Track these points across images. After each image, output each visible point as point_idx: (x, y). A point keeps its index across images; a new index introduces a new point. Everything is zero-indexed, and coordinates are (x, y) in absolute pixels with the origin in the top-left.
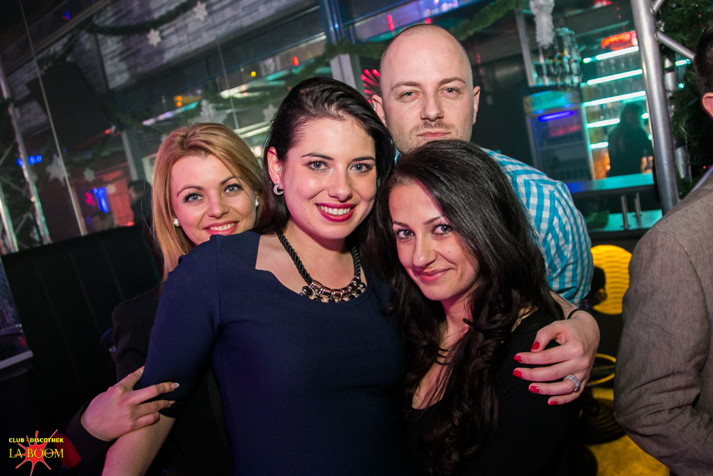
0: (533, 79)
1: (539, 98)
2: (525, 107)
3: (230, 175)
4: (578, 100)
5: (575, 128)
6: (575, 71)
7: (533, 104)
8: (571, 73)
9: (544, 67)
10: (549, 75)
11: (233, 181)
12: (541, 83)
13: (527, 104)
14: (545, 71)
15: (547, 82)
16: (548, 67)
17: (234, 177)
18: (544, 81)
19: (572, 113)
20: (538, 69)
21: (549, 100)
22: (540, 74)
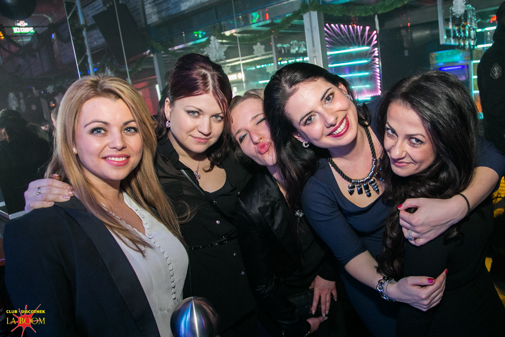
0: (443, 39)
1: (441, 54)
2: (431, 59)
3: (132, 118)
4: (469, 58)
5: (463, 78)
6: (473, 37)
7: (437, 58)
8: (470, 37)
9: (452, 31)
10: (455, 37)
11: (133, 124)
12: (448, 43)
13: (432, 58)
14: (452, 34)
15: (453, 42)
16: (454, 31)
17: (134, 121)
18: (451, 41)
19: (463, 67)
20: (448, 32)
21: (448, 56)
22: (449, 36)
